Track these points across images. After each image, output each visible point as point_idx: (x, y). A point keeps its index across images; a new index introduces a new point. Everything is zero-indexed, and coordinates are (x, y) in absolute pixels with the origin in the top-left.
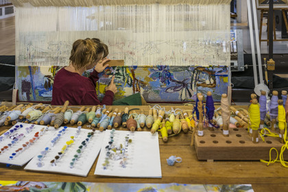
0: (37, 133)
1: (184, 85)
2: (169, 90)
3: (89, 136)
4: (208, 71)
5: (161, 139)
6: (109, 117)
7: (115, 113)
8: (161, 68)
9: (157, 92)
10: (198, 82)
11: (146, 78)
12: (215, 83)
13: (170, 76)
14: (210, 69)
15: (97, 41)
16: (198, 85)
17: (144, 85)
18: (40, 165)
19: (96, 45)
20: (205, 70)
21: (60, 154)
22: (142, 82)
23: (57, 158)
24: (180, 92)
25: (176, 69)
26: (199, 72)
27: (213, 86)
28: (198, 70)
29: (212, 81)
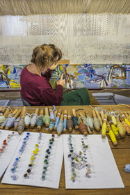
0: (5, 141)
1: (103, 77)
2: (92, 82)
3: (51, 143)
4: (121, 68)
5: (111, 142)
6: (61, 119)
7: (66, 116)
8: (86, 65)
9: (83, 83)
10: (113, 76)
11: (75, 73)
12: (125, 76)
13: (93, 71)
14: (123, 66)
15: (52, 46)
16: (113, 78)
17: (73, 78)
18: (15, 178)
19: (52, 50)
20: (119, 67)
21: (30, 166)
22: (72, 76)
23: (29, 171)
24: (99, 83)
25: (98, 66)
26: (114, 68)
27: (124, 78)
28: (114, 67)
29: (124, 75)
